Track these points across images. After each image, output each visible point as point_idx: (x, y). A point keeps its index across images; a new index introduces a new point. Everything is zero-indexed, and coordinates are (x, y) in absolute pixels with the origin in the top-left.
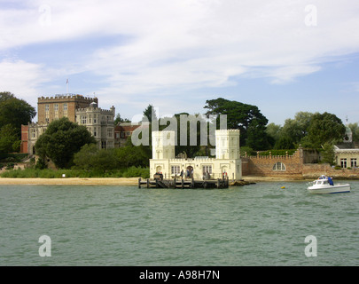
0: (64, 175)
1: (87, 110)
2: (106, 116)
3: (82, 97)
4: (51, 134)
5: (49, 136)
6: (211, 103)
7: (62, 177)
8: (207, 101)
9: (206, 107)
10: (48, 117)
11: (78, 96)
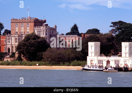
0: (37, 64)
1: (42, 28)
2: (52, 31)
3: (38, 19)
4: (27, 41)
5: (26, 42)
6: (115, 24)
7: (36, 65)
8: (112, 23)
9: (111, 26)
10: (17, 31)
11: (36, 18)
